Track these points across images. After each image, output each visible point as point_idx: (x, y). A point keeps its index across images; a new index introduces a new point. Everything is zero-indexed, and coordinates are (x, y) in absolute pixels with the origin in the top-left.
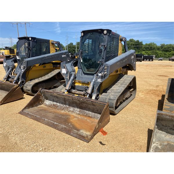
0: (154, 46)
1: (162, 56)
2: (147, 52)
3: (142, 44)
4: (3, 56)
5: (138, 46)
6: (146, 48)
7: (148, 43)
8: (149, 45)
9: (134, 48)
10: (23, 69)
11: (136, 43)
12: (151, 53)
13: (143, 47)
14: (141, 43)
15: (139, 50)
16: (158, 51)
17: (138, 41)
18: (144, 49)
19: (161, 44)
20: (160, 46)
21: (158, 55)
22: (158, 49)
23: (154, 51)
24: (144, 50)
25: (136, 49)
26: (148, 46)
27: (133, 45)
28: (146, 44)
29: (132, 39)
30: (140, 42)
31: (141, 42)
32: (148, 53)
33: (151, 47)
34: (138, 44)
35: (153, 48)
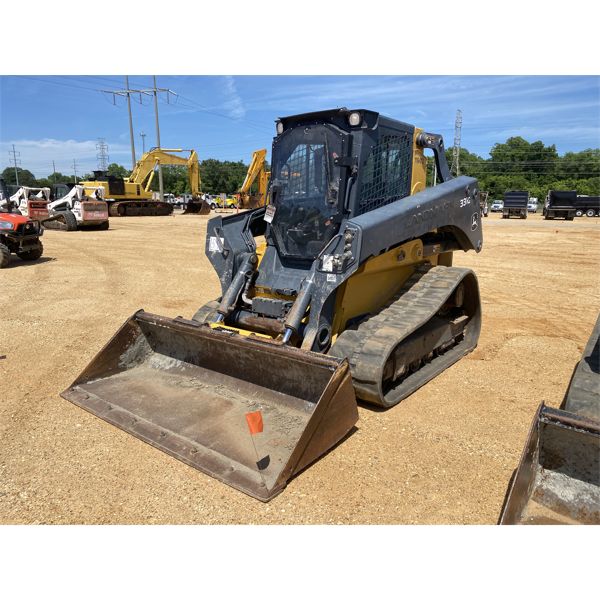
2: (574, 182)
3: (555, 156)
4: (99, 202)
5: (537, 162)
6: (569, 170)
8: (581, 157)
9: (526, 169)
10: (335, 271)
11: (532, 150)
12: (591, 187)
13: (558, 164)
14: (550, 153)
15: (542, 177)
17: (538, 146)
18: (562, 173)
24: (560, 179)
25: (531, 172)
26: (577, 164)
27: (522, 159)
28: (569, 156)
29: (518, 138)
30: (546, 146)
31: (550, 149)
32: (578, 187)
33: (589, 168)
34: (539, 156)
35: (595, 169)
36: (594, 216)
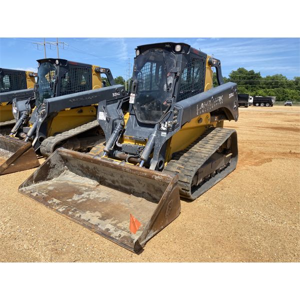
0: (283, 80)
1: (296, 98)
2: (268, 90)
3: (260, 77)
5: (251, 80)
6: (267, 84)
7: (271, 76)
8: (273, 78)
9: (246, 84)
11: (249, 75)
12: (275, 93)
13: (262, 82)
14: (258, 76)
15: (253, 88)
16: (287, 90)
17: (252, 72)
18: (264, 86)
19: (295, 78)
20: (294, 80)
21: (287, 97)
22: (290, 85)
23: (281, 89)
24: (264, 88)
25: (248, 85)
26: (271, 81)
27: (244, 78)
28: (268, 77)
29: (243, 69)
30: (256, 73)
32: (270, 92)
33: (277, 83)
34: (252, 77)
35: (280, 84)
36: (269, 106)
